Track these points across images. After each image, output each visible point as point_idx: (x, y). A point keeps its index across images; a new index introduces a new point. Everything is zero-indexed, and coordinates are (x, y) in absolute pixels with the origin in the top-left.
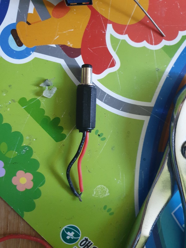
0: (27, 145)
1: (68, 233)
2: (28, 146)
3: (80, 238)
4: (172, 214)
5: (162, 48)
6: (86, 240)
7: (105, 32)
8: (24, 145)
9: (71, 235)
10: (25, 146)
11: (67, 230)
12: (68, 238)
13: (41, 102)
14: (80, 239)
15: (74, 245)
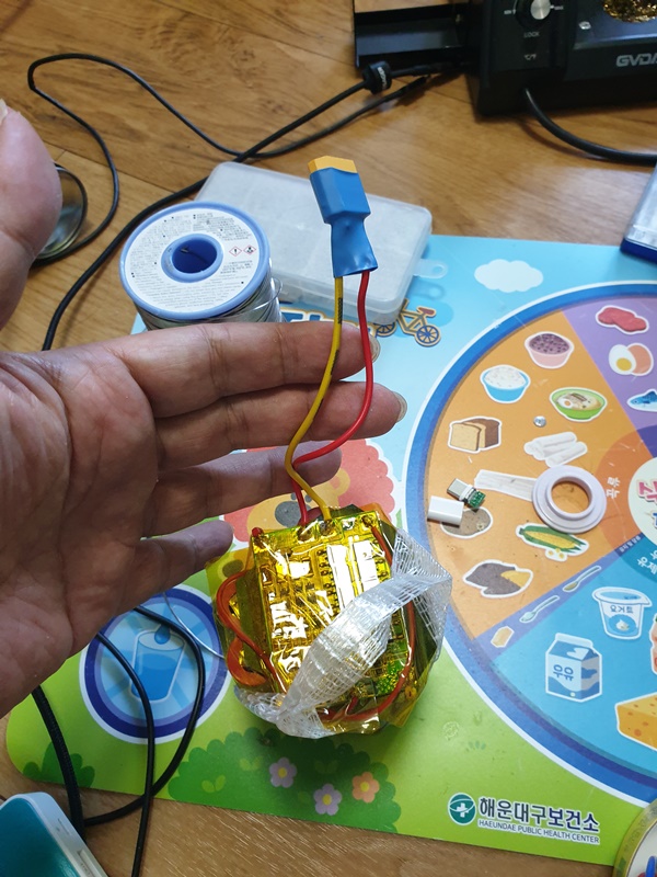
1: (459, 809)
3: (475, 804)
4: (548, 692)
6: (484, 800)
9: (462, 809)
10: (340, 748)
11: (454, 806)
12: (463, 815)
14: (477, 805)
15: (476, 819)
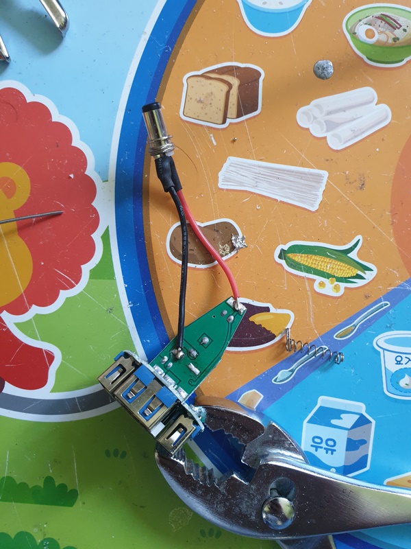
0: (42, 539)
2: (45, 539)
5: (90, 278)
7: (5, 327)
8: (39, 541)
10: (42, 542)
13: (13, 477)
